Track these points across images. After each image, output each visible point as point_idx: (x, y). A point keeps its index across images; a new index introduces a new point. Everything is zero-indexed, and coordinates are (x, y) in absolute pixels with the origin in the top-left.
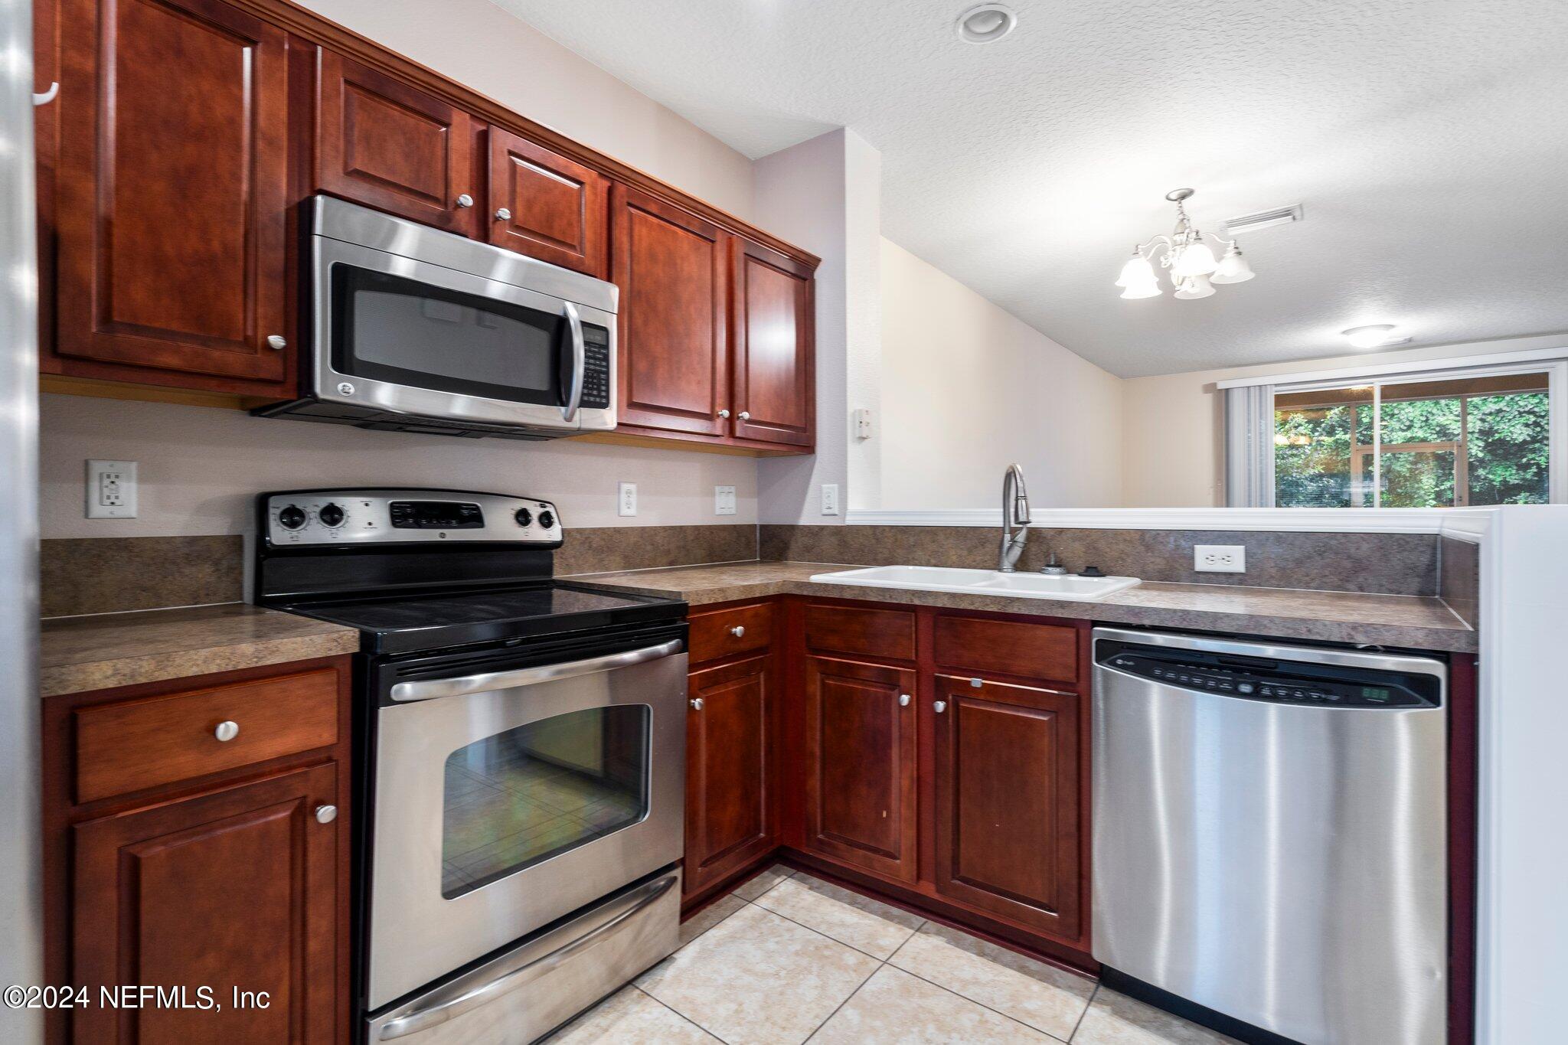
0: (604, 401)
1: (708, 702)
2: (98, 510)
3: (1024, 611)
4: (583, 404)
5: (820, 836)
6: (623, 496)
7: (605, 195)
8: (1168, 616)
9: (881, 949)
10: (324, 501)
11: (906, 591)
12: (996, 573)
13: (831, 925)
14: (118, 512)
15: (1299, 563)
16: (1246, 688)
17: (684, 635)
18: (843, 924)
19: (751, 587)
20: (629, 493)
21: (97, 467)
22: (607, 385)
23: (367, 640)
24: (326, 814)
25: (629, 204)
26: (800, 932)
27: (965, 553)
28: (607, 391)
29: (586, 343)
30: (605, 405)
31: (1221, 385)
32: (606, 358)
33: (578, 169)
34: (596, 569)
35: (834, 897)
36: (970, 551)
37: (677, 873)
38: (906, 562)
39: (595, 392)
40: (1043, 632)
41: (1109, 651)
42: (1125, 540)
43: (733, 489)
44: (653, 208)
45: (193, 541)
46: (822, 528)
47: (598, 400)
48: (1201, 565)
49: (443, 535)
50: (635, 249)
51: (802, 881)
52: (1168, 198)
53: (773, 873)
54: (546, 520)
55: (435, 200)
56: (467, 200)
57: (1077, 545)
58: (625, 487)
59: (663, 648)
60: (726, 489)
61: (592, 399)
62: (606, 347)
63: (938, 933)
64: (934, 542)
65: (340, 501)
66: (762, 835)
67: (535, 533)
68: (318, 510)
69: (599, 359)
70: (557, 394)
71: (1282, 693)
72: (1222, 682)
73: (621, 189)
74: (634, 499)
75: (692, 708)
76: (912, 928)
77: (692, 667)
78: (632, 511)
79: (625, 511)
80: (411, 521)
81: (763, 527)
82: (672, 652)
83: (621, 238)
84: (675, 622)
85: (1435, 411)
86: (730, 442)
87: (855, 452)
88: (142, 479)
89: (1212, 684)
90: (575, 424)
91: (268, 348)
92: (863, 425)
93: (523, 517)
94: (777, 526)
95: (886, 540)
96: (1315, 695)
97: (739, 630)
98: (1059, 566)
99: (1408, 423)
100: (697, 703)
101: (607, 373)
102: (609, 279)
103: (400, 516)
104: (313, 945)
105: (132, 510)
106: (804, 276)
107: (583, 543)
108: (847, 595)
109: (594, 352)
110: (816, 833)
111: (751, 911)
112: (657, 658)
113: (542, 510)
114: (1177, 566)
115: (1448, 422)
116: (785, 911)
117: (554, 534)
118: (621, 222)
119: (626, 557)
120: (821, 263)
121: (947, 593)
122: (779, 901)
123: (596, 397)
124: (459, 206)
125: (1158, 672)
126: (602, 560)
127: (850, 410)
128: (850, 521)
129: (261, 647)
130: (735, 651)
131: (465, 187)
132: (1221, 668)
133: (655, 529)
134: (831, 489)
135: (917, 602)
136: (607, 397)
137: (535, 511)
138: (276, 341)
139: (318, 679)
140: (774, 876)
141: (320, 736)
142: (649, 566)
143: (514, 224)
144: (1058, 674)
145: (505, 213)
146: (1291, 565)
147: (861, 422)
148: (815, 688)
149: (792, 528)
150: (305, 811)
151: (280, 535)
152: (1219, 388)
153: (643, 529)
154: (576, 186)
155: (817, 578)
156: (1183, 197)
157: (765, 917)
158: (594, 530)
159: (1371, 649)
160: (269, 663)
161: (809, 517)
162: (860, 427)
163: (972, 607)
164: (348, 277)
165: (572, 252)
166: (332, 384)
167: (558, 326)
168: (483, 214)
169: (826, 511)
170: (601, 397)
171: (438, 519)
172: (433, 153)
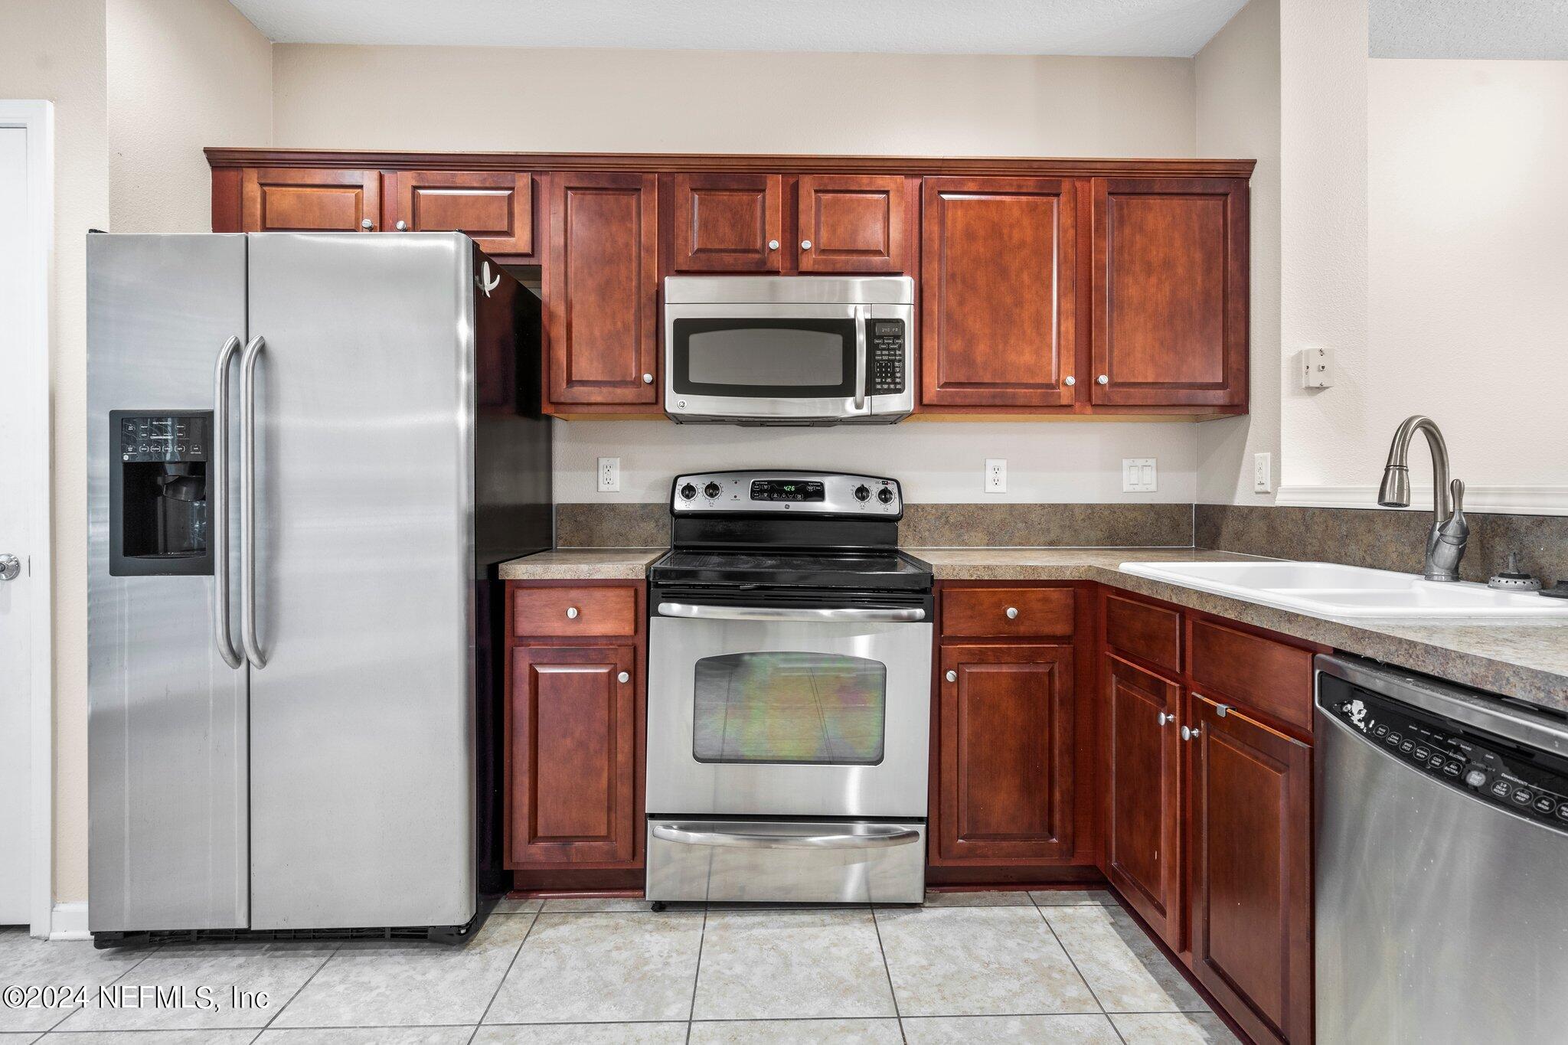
0: (898, 387)
1: (969, 678)
2: (603, 487)
3: (1256, 622)
4: (870, 391)
5: (1114, 864)
6: (990, 472)
7: (915, 191)
9: (1116, 1002)
10: (707, 480)
13: (1090, 959)
14: (611, 488)
18: (1106, 966)
19: (1034, 568)
20: (996, 470)
21: (603, 462)
22: (902, 372)
23: (648, 572)
24: (621, 677)
25: (943, 192)
26: (1051, 947)
27: (1408, 550)
28: (903, 377)
29: (876, 337)
30: (900, 390)
32: (902, 347)
33: (886, 180)
34: (954, 543)
35: (1130, 940)
37: (920, 829)
39: (889, 380)
40: (1280, 654)
43: (1152, 462)
44: (971, 187)
45: (645, 506)
47: (892, 386)
49: (787, 506)
50: (947, 234)
54: (886, 496)
55: (756, 251)
56: (780, 245)
58: (991, 463)
60: (1140, 462)
61: (886, 386)
62: (902, 337)
64: (1369, 531)
65: (716, 480)
66: (1054, 840)
67: (873, 506)
68: (704, 487)
69: (894, 349)
70: (850, 386)
73: (934, 180)
74: (1003, 475)
78: (1002, 487)
79: (990, 487)
80: (766, 495)
81: (1198, 508)
82: (915, 621)
83: (932, 227)
88: (623, 468)
90: (865, 411)
91: (643, 382)
92: (1311, 370)
93: (862, 493)
94: (1210, 506)
97: (1011, 612)
100: (950, 675)
101: (902, 360)
103: (757, 492)
105: (617, 485)
106: (1221, 191)
107: (940, 518)
109: (889, 344)
110: (1111, 861)
111: (1029, 911)
113: (882, 487)
116: (1061, 928)
117: (893, 508)
118: (933, 212)
119: (990, 534)
120: (1256, 166)
122: (1065, 918)
123: (890, 384)
124: (770, 250)
126: (960, 536)
128: (1282, 500)
129: (591, 568)
130: (1006, 633)
131: (776, 234)
133: (1029, 506)
134: (1263, 458)
136: (903, 383)
137: (875, 488)
138: (647, 377)
139: (622, 592)
141: (624, 628)
143: (816, 251)
145: (811, 245)
147: (1308, 367)
149: (1223, 509)
150: (613, 675)
151: (681, 505)
153: (1012, 506)
154: (882, 197)
155: (1125, 566)
157: (1034, 922)
158: (952, 506)
160: (595, 578)
162: (1307, 373)
164: (686, 328)
165: (877, 259)
166: (675, 402)
167: (845, 328)
168: (792, 250)
169: (1259, 488)
170: (896, 384)
171: (791, 492)
172: (753, 216)
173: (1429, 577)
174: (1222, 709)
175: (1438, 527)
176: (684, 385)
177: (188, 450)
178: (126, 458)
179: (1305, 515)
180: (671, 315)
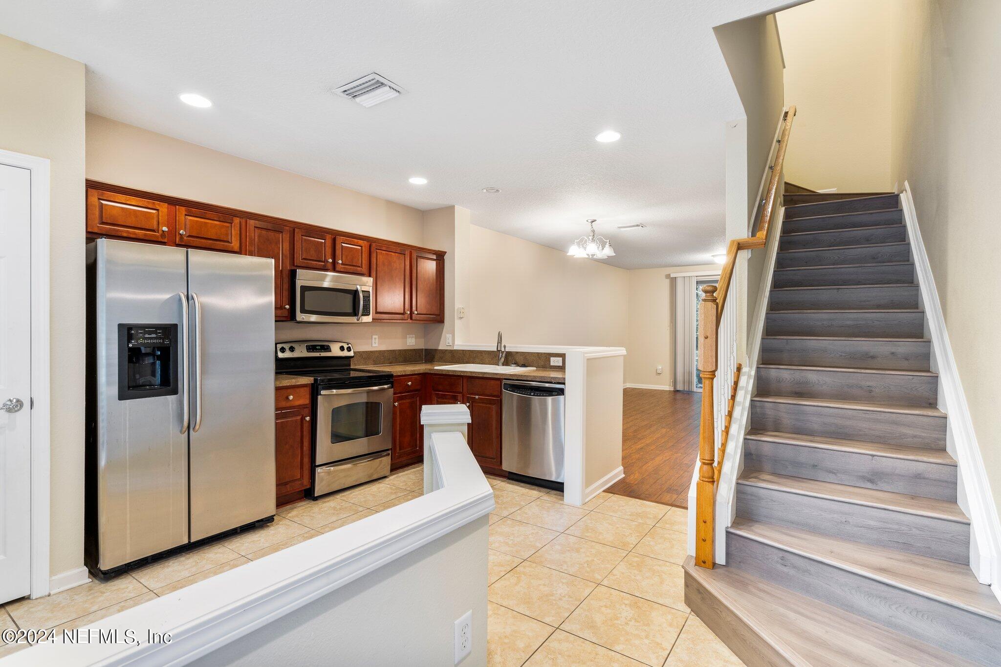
1: (400, 404)
3: (488, 376)
4: (363, 315)
6: (373, 339)
7: (369, 247)
8: (518, 376)
10: (290, 345)
11: (459, 371)
12: (497, 366)
16: (532, 394)
17: (392, 383)
19: (414, 370)
22: (369, 307)
23: (316, 380)
24: (308, 418)
25: (376, 249)
27: (490, 360)
29: (363, 297)
30: (369, 315)
31: (672, 276)
32: (369, 300)
33: (361, 242)
34: (364, 365)
36: (492, 359)
37: (390, 452)
38: (473, 363)
41: (507, 387)
42: (534, 356)
43: (414, 336)
44: (384, 249)
46: (446, 350)
48: (552, 364)
49: (320, 354)
50: (378, 263)
52: (587, 222)
54: (349, 349)
55: (322, 262)
56: (330, 260)
57: (521, 357)
58: (374, 337)
59: (386, 386)
60: (411, 336)
62: (369, 297)
64: (481, 356)
65: (293, 345)
66: (418, 448)
67: (345, 353)
68: (289, 348)
69: (367, 301)
70: (355, 313)
71: (539, 394)
72: (528, 393)
73: (374, 245)
74: (377, 340)
75: (394, 406)
77: (395, 394)
78: (377, 345)
79: (374, 345)
80: (312, 350)
81: (426, 350)
82: (388, 388)
83: (374, 260)
84: (390, 379)
86: (411, 321)
87: (458, 323)
90: (360, 321)
91: (285, 308)
93: (342, 348)
94: (431, 349)
95: (467, 355)
96: (544, 394)
97: (410, 383)
100: (396, 404)
101: (369, 305)
102: (370, 276)
103: (308, 349)
104: (305, 448)
106: (439, 259)
107: (360, 356)
108: (444, 373)
109: (366, 299)
111: (414, 470)
112: (384, 389)
113: (348, 346)
114: (546, 363)
117: (351, 354)
118: (374, 255)
119: (373, 361)
120: (446, 253)
123: (366, 313)
124: (328, 262)
125: (516, 391)
126: (366, 362)
127: (456, 308)
128: (456, 348)
129: (296, 380)
130: (408, 389)
131: (330, 256)
132: (529, 389)
133: (384, 351)
134: (449, 336)
135: (462, 374)
136: (370, 312)
137: (346, 346)
138: (287, 307)
139: (305, 388)
141: (306, 401)
142: (382, 364)
143: (342, 264)
144: (495, 393)
145: (340, 262)
147: (460, 312)
149: (436, 350)
150: (303, 419)
151: (280, 355)
152: (671, 277)
153: (380, 351)
154: (360, 248)
155: (436, 368)
156: (592, 222)
158: (364, 352)
159: (555, 383)
160: (297, 384)
161: (441, 347)
162: (459, 314)
164: (304, 289)
165: (359, 268)
166: (300, 317)
167: (355, 293)
168: (334, 263)
169: (447, 344)
170: (367, 312)
171: (319, 349)
172: (322, 248)
173: (498, 365)
174: (477, 397)
175: (501, 354)
176: (303, 311)
177: (163, 342)
178: (130, 345)
179: (464, 352)
180: (299, 283)
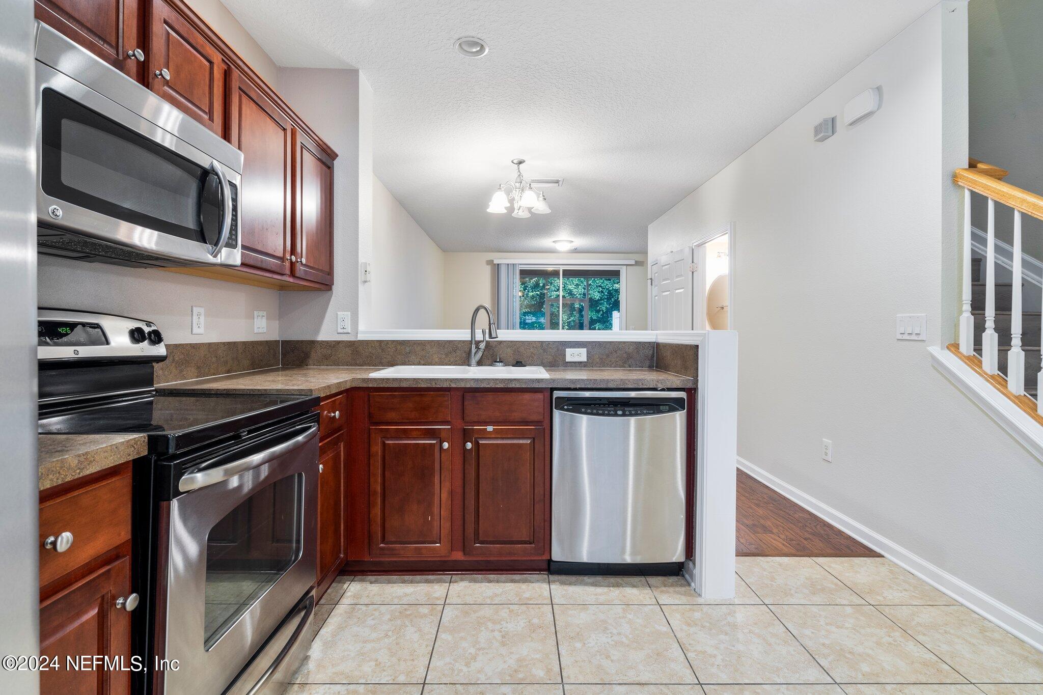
0: (234, 242)
1: (324, 467)
3: (518, 386)
4: (227, 245)
5: (381, 546)
6: (195, 317)
7: (223, 75)
8: (588, 383)
9: (437, 599)
11: (446, 380)
13: (399, 598)
15: (608, 356)
16: (620, 412)
17: (316, 422)
18: (406, 595)
19: (340, 384)
20: (199, 315)
22: (236, 230)
23: (154, 443)
24: (126, 602)
25: (240, 87)
26: (383, 608)
28: (236, 235)
29: (231, 197)
30: (235, 246)
31: (496, 262)
32: (236, 209)
33: (210, 49)
35: (389, 582)
36: (447, 355)
37: (314, 592)
39: (230, 236)
40: (527, 396)
41: (561, 403)
42: (533, 347)
43: (265, 313)
44: (253, 95)
46: (338, 342)
47: (230, 241)
48: (569, 359)
49: (76, 352)
50: (242, 124)
51: (363, 581)
52: (512, 162)
53: (339, 582)
54: (155, 338)
56: (137, 56)
57: (509, 350)
58: (196, 310)
60: (261, 313)
62: (236, 200)
63: (462, 580)
64: (423, 350)
66: (341, 556)
67: (145, 349)
70: (201, 233)
71: (633, 412)
72: (610, 411)
73: (236, 74)
74: (202, 318)
76: (447, 582)
78: (201, 331)
79: (196, 330)
81: (285, 343)
85: (567, 283)
86: (290, 280)
89: (606, 412)
90: (219, 260)
92: (367, 272)
93: (137, 335)
94: (298, 341)
95: (389, 349)
96: (645, 412)
97: (337, 414)
98: (502, 362)
99: (557, 288)
100: (321, 468)
101: (236, 221)
106: (329, 165)
108: (404, 385)
110: (377, 544)
111: (341, 608)
113: (153, 330)
114: (558, 359)
115: (572, 288)
116: (364, 600)
117: (160, 350)
119: (198, 368)
120: (338, 158)
121: (473, 379)
122: (355, 596)
125: (583, 410)
128: (361, 337)
129: (82, 459)
130: (334, 429)
132: (609, 405)
133: (218, 344)
134: (345, 315)
135: (453, 385)
136: (236, 240)
137: (146, 328)
140: (340, 585)
141: (119, 535)
142: (214, 374)
144: (534, 417)
145: (166, 73)
146: (605, 357)
147: (366, 271)
148: (377, 449)
149: (313, 342)
152: (494, 263)
153: (210, 344)
154: (207, 64)
156: (520, 163)
157: (354, 609)
158: (176, 346)
159: (663, 390)
160: (88, 472)
161: (326, 334)
162: (365, 274)
163: (488, 386)
164: (58, 105)
165: (205, 117)
167: (204, 179)
168: (146, 70)
169: (341, 331)
170: (232, 240)
173: (469, 365)
174: (490, 428)
175: (473, 346)
179: (382, 345)
